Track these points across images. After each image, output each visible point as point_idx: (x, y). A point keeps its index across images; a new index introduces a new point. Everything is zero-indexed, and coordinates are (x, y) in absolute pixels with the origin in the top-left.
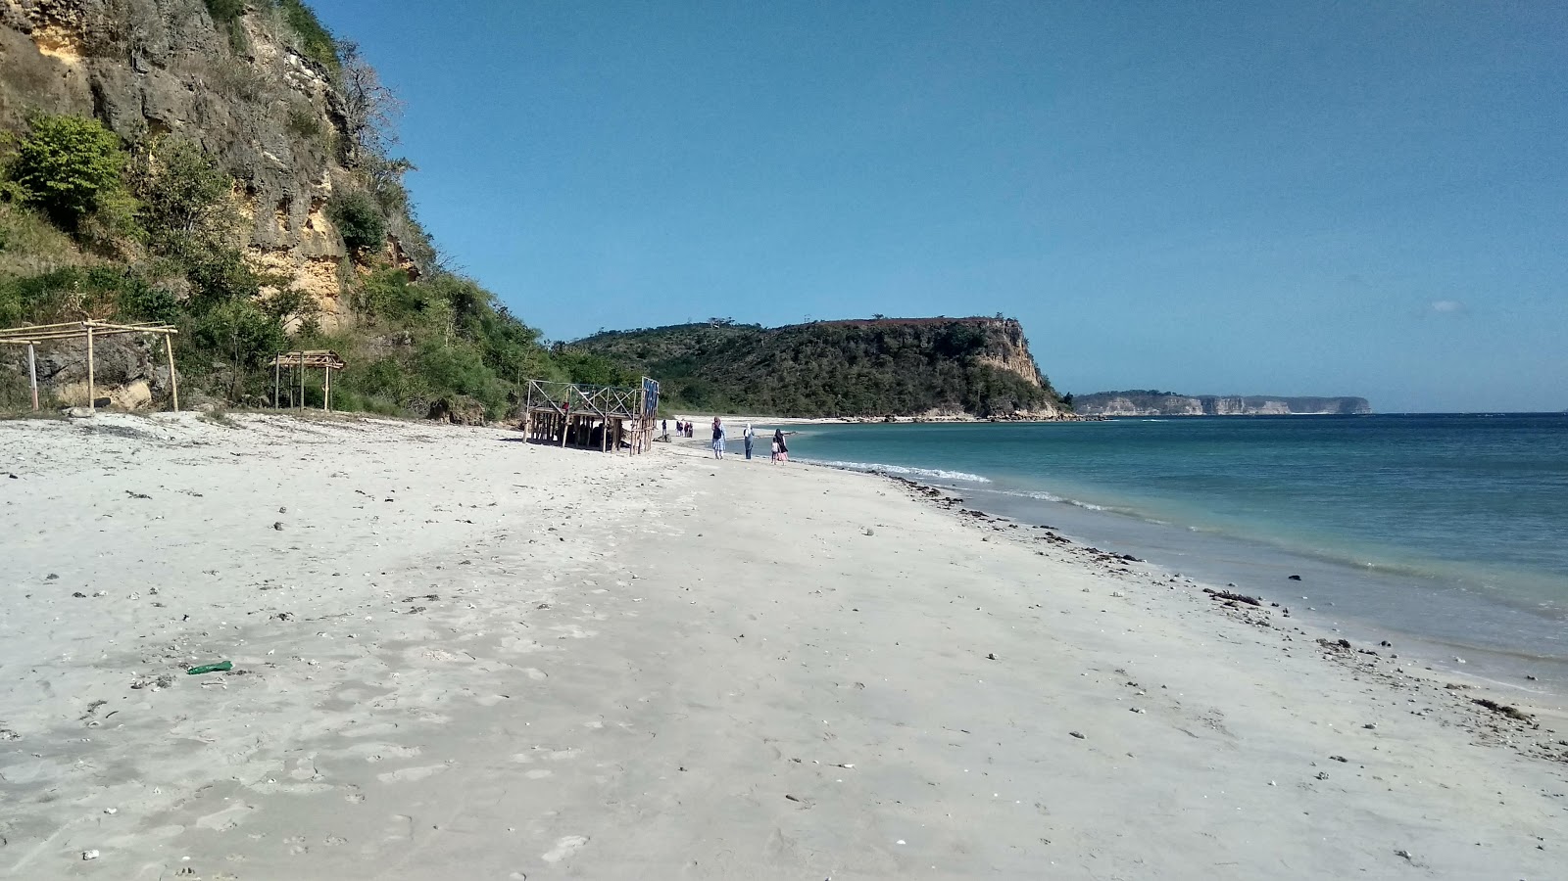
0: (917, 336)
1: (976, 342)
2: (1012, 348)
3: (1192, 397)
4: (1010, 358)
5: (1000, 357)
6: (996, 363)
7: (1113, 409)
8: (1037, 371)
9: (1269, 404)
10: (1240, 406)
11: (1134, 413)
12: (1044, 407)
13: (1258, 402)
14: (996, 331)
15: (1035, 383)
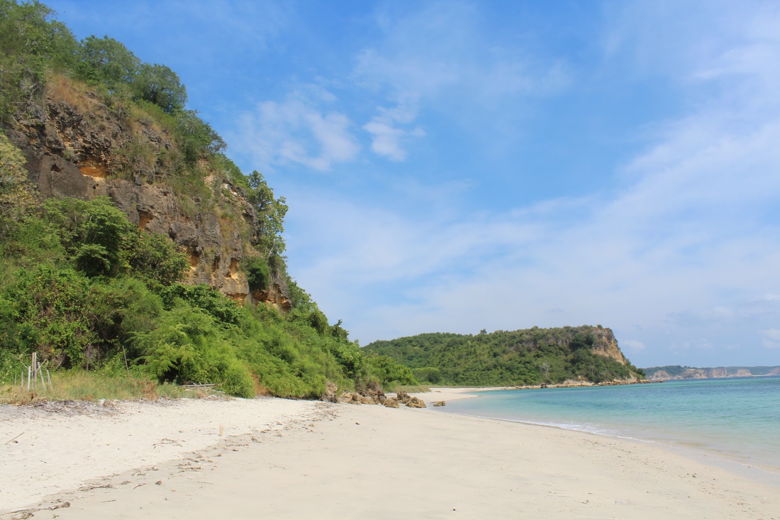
0: (557, 339)
1: (589, 342)
2: (608, 344)
3: (698, 369)
4: (608, 350)
5: (603, 350)
6: (601, 353)
7: (657, 377)
8: (623, 356)
9: (740, 371)
10: (725, 373)
11: (669, 378)
12: (629, 377)
13: (733, 370)
14: (600, 336)
15: (623, 364)
